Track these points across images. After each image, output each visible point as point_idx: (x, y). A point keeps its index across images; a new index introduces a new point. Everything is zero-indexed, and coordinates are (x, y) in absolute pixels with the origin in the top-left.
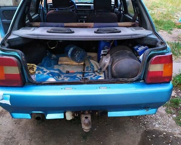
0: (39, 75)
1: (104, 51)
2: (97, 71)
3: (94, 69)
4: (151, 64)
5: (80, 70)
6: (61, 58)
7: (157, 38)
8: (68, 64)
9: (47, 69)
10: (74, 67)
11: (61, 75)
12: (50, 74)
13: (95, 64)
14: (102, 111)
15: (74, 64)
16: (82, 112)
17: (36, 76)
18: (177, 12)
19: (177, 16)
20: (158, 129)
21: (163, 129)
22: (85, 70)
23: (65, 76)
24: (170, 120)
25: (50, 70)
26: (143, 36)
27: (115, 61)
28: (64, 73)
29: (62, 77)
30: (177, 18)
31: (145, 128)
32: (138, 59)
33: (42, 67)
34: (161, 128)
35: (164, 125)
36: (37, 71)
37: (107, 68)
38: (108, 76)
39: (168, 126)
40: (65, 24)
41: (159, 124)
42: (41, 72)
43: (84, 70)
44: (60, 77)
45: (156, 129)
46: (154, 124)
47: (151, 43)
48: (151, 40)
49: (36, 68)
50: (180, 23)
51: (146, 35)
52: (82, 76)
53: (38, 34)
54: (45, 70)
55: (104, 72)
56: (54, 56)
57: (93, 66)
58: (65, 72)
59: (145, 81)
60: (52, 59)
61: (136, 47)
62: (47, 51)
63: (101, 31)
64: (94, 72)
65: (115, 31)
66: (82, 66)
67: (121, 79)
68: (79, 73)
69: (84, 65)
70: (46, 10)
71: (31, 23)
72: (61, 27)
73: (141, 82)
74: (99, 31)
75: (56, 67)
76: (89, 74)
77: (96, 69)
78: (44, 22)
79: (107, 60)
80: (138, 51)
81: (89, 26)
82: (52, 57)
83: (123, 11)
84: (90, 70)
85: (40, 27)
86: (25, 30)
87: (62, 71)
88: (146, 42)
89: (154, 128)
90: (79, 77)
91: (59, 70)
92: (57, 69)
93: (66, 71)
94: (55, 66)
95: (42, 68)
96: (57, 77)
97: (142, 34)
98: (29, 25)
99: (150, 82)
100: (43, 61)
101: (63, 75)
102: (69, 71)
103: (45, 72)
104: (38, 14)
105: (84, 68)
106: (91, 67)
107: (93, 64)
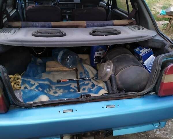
0: (26, 91)
1: (97, 53)
2: (93, 79)
3: (89, 75)
4: (165, 74)
5: (73, 78)
6: (48, 63)
7: (164, 40)
8: (57, 70)
9: (35, 80)
10: (65, 73)
11: (52, 86)
12: (39, 87)
13: (90, 69)
14: (108, 131)
15: (64, 70)
16: (83, 134)
17: (22, 93)
18: (153, 4)
19: (154, 8)
20: (159, 136)
21: (165, 136)
22: (79, 77)
23: (56, 87)
24: (170, 124)
25: (38, 81)
26: (148, 38)
27: (118, 69)
28: (55, 83)
29: (54, 88)
30: (154, 10)
31: (146, 136)
32: (143, 65)
33: (28, 78)
34: (163, 135)
35: (165, 131)
36: (23, 85)
37: (110, 79)
38: (112, 89)
39: (169, 132)
40: (52, 23)
41: (160, 130)
42: (27, 86)
43: (77, 78)
44: (51, 90)
45: (157, 136)
46: (154, 131)
47: (156, 45)
48: (157, 42)
49: (22, 81)
50: (161, 16)
51: (151, 37)
52: (76, 85)
53: (23, 40)
54: (32, 82)
55: (106, 82)
56: (39, 60)
57: (88, 72)
58: (55, 81)
59: (156, 93)
60: (38, 64)
61: (137, 50)
62: (32, 55)
63: (99, 33)
64: (90, 79)
65: (115, 32)
66: (74, 71)
67: (130, 93)
68: (73, 81)
69: (76, 70)
70: (23, 4)
71: (10, 23)
72: (49, 27)
73: (153, 94)
74: (96, 33)
75: (44, 76)
76: (86, 83)
77: (91, 76)
78: (24, 21)
79: (109, 68)
80: (141, 54)
81: (80, 25)
82: (37, 61)
83: (111, 6)
84: (84, 76)
85: (21, 27)
86: (3, 34)
87: (52, 80)
88: (150, 44)
89: (155, 136)
90: (74, 88)
91: (49, 80)
92: (46, 79)
93: (57, 80)
94: (42, 74)
95: (29, 80)
96: (48, 90)
97: (148, 36)
98: (7, 26)
99: (164, 95)
100: (28, 69)
101: (54, 86)
102: (60, 80)
103: (33, 85)
104: (16, 10)
105: (77, 74)
106: (85, 73)
107: (87, 70)
